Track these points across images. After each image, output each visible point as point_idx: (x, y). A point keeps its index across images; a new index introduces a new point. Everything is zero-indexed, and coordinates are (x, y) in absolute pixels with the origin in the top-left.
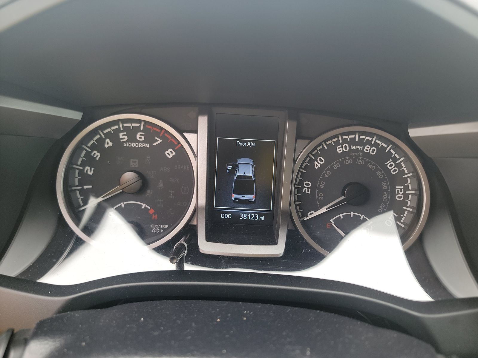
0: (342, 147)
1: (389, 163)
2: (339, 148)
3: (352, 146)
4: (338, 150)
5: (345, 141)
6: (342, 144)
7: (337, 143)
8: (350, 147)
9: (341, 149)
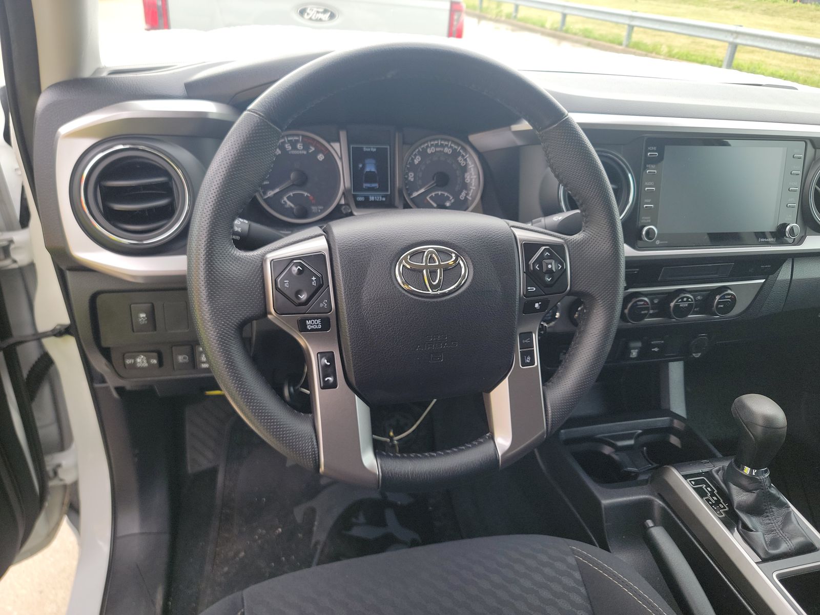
1: (460, 158)
5: (432, 145)
6: (430, 148)
7: (427, 147)
8: (435, 149)
9: (430, 151)
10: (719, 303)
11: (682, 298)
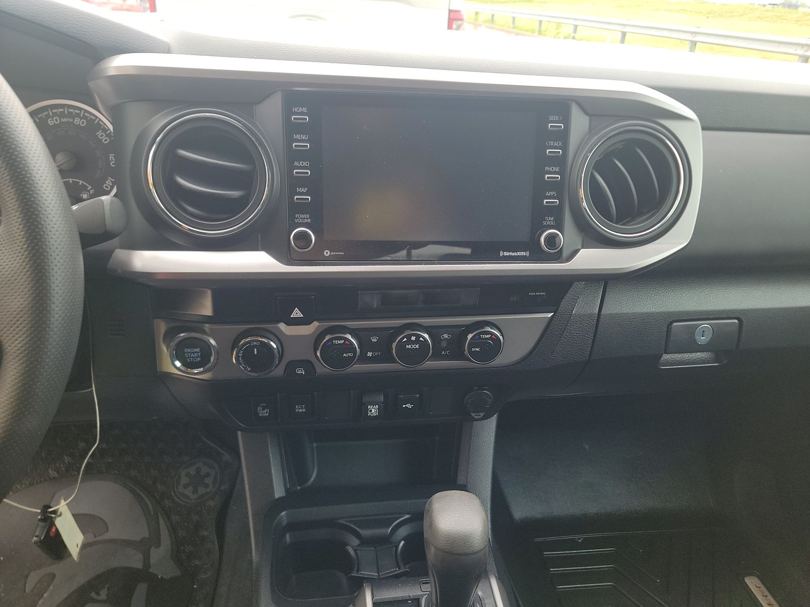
0: (53, 120)
1: (100, 133)
2: (51, 120)
3: (62, 119)
4: (49, 122)
5: (55, 114)
6: (53, 117)
7: (48, 116)
8: (60, 120)
9: (52, 122)
10: (471, 345)
11: (409, 337)
